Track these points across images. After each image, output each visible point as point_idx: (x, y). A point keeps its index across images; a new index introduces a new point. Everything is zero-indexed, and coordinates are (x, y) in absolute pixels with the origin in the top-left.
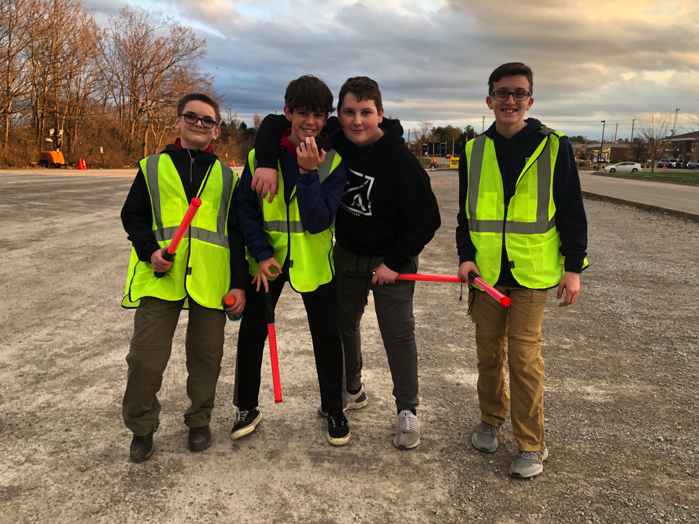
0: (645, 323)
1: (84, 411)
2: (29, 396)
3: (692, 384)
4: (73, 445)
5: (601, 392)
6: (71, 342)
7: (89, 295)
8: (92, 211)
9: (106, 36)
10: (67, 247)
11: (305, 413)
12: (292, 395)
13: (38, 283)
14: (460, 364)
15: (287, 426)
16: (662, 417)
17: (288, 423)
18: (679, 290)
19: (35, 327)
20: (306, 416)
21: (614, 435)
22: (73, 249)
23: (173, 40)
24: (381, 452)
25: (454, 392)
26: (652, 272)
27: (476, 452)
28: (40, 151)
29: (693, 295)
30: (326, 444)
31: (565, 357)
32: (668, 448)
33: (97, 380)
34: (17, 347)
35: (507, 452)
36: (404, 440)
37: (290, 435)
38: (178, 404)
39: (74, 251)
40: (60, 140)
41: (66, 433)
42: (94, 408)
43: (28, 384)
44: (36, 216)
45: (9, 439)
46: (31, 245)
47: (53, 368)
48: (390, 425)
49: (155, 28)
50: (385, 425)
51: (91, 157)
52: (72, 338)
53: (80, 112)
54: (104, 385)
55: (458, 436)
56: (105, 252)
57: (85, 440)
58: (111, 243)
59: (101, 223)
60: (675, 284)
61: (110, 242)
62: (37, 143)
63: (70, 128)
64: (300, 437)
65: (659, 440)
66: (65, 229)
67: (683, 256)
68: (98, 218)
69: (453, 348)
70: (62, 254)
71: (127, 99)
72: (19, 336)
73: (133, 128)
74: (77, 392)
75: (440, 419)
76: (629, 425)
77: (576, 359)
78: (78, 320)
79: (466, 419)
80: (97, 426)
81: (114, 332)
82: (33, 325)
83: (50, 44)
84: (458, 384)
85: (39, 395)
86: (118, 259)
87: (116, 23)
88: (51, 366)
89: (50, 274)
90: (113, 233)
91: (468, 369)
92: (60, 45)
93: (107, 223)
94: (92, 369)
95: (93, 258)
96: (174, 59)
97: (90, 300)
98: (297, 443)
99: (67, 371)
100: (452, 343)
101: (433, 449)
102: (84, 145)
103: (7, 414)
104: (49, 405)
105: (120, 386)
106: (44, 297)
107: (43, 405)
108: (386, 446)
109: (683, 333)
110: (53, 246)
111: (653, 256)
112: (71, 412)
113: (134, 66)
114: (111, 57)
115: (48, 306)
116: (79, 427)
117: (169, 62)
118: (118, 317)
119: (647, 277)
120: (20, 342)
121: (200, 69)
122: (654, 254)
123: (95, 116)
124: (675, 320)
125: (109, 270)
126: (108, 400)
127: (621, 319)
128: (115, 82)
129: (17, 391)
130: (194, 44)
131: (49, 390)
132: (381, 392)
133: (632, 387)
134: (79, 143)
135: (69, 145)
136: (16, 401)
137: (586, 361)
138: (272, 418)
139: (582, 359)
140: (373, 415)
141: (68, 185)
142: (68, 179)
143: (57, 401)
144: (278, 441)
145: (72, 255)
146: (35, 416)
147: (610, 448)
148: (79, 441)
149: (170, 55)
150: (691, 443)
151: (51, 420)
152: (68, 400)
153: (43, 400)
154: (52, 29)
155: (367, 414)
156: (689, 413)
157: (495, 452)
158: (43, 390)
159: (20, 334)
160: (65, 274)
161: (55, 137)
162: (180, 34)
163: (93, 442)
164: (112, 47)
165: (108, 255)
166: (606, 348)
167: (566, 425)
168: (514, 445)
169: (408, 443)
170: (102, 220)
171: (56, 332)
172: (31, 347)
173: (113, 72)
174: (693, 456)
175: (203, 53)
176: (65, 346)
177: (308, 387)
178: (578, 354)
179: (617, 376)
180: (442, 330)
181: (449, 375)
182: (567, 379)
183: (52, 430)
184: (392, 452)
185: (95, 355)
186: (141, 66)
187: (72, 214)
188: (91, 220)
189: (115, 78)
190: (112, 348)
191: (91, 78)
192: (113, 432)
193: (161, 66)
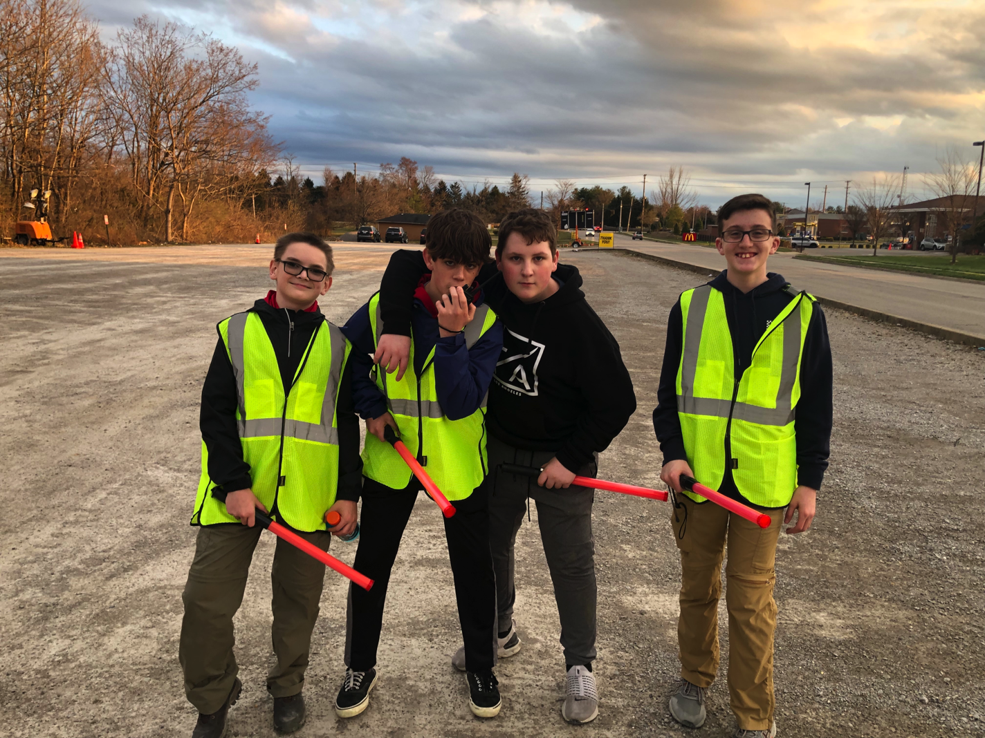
0: (887, 506)
1: (117, 669)
2: (36, 643)
3: (958, 607)
4: (108, 726)
5: (839, 622)
6: (87, 548)
7: (108, 466)
8: (100, 321)
9: (115, 56)
10: (69, 383)
11: (434, 666)
12: (412, 635)
13: (32, 446)
14: (640, 577)
15: (410, 688)
16: (923, 663)
17: (411, 683)
18: (927, 450)
19: (33, 523)
20: (436, 671)
21: (862, 695)
22: (77, 386)
23: (211, 65)
24: (546, 729)
25: (637, 625)
26: (889, 421)
27: (676, 726)
28: (16, 221)
29: (947, 460)
30: (467, 718)
31: (783, 564)
32: (936, 714)
33: (131, 614)
34: (10, 557)
35: (720, 725)
36: (577, 711)
37: (415, 702)
38: (252, 652)
39: (79, 390)
40: (45, 205)
41: (95, 705)
42: (131, 662)
43: (32, 621)
44: (18, 330)
45: (16, 717)
46: (15, 380)
47: (66, 594)
48: (554, 683)
49: (185, 47)
50: (546, 683)
51: (90, 230)
52: (89, 540)
53: (75, 166)
54: (143, 622)
55: (650, 700)
56: (125, 391)
57: (124, 718)
58: (132, 376)
59: (114, 341)
60: (919, 441)
61: (129, 374)
62: (11, 209)
63: (60, 188)
64: (430, 705)
65: (922, 702)
66: (61, 352)
67: (928, 394)
68: (109, 333)
69: (630, 552)
70: (62, 395)
71: (143, 145)
72: (11, 538)
73: (152, 188)
74: (104, 635)
75: (622, 673)
76: (882, 677)
77: (799, 567)
78: (95, 510)
79: (658, 670)
80: (137, 693)
81: (150, 529)
82: (30, 520)
83: (34, 69)
84: (642, 613)
85: (50, 641)
86: (145, 404)
87: (128, 39)
88: (63, 590)
89: (47, 430)
90: (133, 358)
91: (653, 587)
92: (48, 72)
93: (123, 341)
94: (123, 595)
95: (107, 403)
96: (212, 91)
97: (110, 474)
98: (427, 716)
99: (86, 599)
100: (628, 542)
101: (617, 723)
102: (80, 212)
103: (8, 675)
104: (66, 658)
105: (166, 623)
106: (42, 471)
107: (57, 659)
108: (551, 719)
109: (938, 522)
110: (46, 381)
111: (888, 394)
112: (100, 671)
113: (154, 101)
114: (120, 87)
115: (49, 485)
116: (113, 695)
117: (204, 95)
118: (153, 504)
119: (882, 428)
120: (13, 549)
121: (248, 106)
122: (889, 391)
123: (97, 171)
124: (926, 501)
125: (132, 423)
126: (150, 647)
127: (854, 500)
128: (127, 122)
129: (18, 635)
130: (240, 70)
131: (64, 631)
132: (536, 628)
133: (877, 613)
134: (72, 208)
135: (58, 212)
136: (17, 652)
137: (812, 571)
138: (388, 675)
139: (807, 567)
140: (529, 667)
141: (60, 276)
142: (58, 266)
143: (77, 652)
144: (400, 713)
145: (77, 397)
146: (49, 677)
147: (858, 717)
148: (116, 720)
149: (207, 86)
150: (964, 705)
151: (72, 684)
152: (93, 650)
153: (57, 649)
154: (36, 48)
155: (521, 666)
156: (958, 655)
157: (702, 726)
158: (55, 632)
159: (13, 535)
160: (69, 429)
161: (39, 201)
162: (221, 56)
163: (135, 721)
164: (123, 73)
165: (129, 396)
166: (837, 548)
167: (796, 679)
168: (728, 713)
169: (582, 716)
170: (115, 336)
171: (65, 531)
172: (31, 558)
173: (123, 109)
174: (968, 726)
175: (254, 83)
176: (79, 555)
177: (435, 620)
178: (801, 558)
179: (857, 597)
180: (612, 521)
181: (629, 598)
182: (790, 600)
183: (75, 701)
184: (561, 729)
185: (126, 570)
186: (164, 100)
187: (70, 325)
188: (98, 336)
189: (126, 116)
190: (148, 557)
191: (92, 117)
192: (162, 704)
193: (192, 101)
